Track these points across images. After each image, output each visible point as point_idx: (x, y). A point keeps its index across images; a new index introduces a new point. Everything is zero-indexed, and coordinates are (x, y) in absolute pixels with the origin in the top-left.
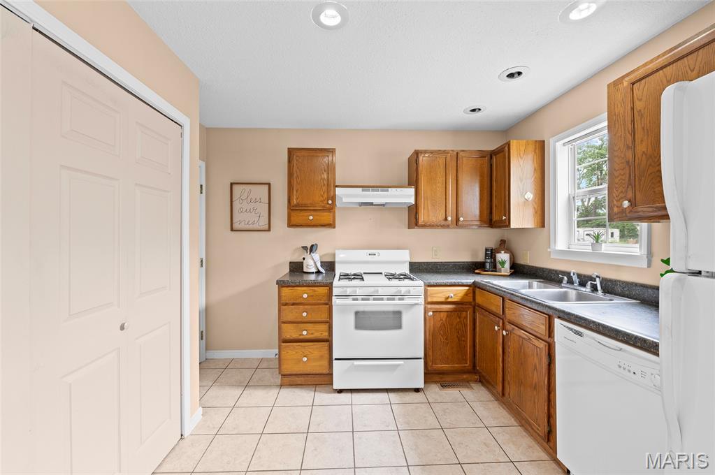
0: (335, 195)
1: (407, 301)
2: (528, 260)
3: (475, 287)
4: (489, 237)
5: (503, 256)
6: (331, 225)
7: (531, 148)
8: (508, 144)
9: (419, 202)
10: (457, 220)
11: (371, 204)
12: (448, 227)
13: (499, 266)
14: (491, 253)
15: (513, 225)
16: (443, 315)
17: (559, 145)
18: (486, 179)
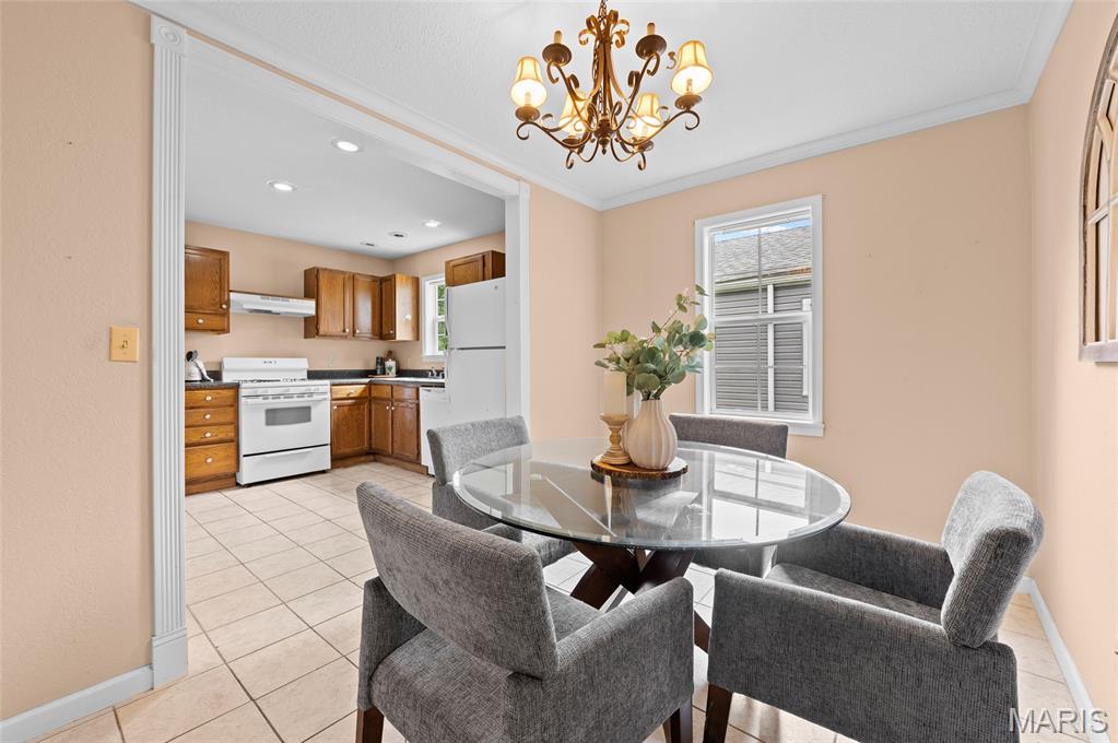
0: (229, 300)
1: (315, 397)
2: (409, 365)
3: (370, 384)
4: (379, 348)
5: (390, 363)
6: (225, 330)
7: (410, 280)
8: (394, 276)
9: (320, 314)
10: (354, 332)
11: (269, 312)
12: (346, 337)
13: (387, 371)
14: (381, 361)
15: (398, 338)
16: (346, 408)
17: (427, 283)
18: (377, 302)
